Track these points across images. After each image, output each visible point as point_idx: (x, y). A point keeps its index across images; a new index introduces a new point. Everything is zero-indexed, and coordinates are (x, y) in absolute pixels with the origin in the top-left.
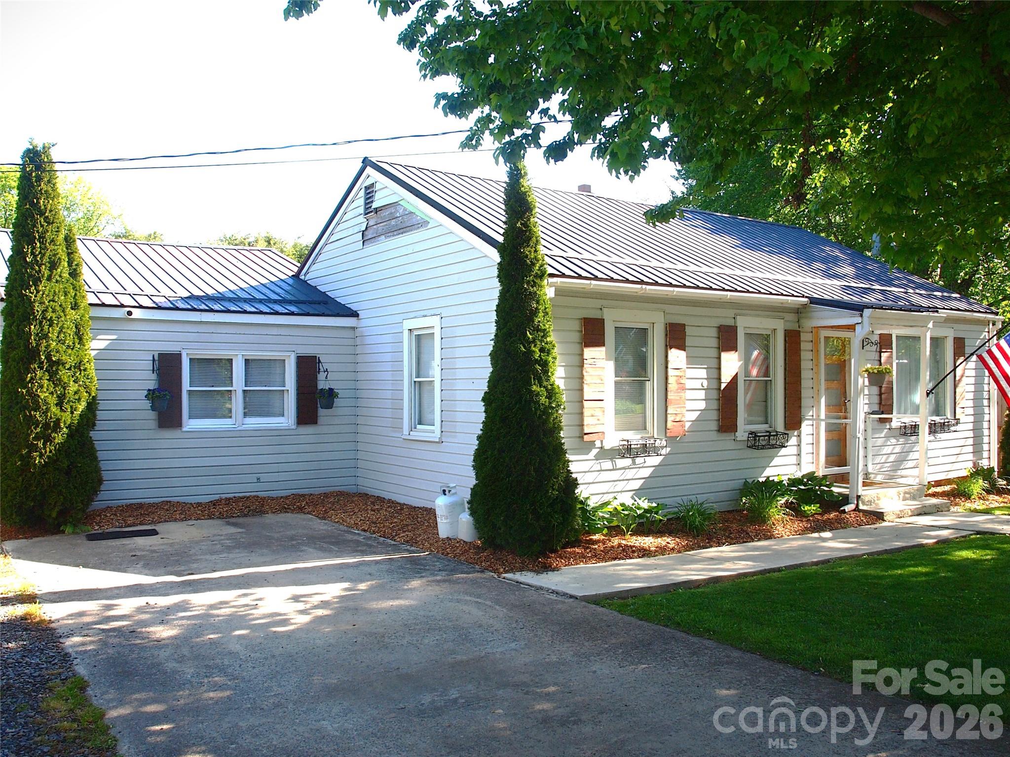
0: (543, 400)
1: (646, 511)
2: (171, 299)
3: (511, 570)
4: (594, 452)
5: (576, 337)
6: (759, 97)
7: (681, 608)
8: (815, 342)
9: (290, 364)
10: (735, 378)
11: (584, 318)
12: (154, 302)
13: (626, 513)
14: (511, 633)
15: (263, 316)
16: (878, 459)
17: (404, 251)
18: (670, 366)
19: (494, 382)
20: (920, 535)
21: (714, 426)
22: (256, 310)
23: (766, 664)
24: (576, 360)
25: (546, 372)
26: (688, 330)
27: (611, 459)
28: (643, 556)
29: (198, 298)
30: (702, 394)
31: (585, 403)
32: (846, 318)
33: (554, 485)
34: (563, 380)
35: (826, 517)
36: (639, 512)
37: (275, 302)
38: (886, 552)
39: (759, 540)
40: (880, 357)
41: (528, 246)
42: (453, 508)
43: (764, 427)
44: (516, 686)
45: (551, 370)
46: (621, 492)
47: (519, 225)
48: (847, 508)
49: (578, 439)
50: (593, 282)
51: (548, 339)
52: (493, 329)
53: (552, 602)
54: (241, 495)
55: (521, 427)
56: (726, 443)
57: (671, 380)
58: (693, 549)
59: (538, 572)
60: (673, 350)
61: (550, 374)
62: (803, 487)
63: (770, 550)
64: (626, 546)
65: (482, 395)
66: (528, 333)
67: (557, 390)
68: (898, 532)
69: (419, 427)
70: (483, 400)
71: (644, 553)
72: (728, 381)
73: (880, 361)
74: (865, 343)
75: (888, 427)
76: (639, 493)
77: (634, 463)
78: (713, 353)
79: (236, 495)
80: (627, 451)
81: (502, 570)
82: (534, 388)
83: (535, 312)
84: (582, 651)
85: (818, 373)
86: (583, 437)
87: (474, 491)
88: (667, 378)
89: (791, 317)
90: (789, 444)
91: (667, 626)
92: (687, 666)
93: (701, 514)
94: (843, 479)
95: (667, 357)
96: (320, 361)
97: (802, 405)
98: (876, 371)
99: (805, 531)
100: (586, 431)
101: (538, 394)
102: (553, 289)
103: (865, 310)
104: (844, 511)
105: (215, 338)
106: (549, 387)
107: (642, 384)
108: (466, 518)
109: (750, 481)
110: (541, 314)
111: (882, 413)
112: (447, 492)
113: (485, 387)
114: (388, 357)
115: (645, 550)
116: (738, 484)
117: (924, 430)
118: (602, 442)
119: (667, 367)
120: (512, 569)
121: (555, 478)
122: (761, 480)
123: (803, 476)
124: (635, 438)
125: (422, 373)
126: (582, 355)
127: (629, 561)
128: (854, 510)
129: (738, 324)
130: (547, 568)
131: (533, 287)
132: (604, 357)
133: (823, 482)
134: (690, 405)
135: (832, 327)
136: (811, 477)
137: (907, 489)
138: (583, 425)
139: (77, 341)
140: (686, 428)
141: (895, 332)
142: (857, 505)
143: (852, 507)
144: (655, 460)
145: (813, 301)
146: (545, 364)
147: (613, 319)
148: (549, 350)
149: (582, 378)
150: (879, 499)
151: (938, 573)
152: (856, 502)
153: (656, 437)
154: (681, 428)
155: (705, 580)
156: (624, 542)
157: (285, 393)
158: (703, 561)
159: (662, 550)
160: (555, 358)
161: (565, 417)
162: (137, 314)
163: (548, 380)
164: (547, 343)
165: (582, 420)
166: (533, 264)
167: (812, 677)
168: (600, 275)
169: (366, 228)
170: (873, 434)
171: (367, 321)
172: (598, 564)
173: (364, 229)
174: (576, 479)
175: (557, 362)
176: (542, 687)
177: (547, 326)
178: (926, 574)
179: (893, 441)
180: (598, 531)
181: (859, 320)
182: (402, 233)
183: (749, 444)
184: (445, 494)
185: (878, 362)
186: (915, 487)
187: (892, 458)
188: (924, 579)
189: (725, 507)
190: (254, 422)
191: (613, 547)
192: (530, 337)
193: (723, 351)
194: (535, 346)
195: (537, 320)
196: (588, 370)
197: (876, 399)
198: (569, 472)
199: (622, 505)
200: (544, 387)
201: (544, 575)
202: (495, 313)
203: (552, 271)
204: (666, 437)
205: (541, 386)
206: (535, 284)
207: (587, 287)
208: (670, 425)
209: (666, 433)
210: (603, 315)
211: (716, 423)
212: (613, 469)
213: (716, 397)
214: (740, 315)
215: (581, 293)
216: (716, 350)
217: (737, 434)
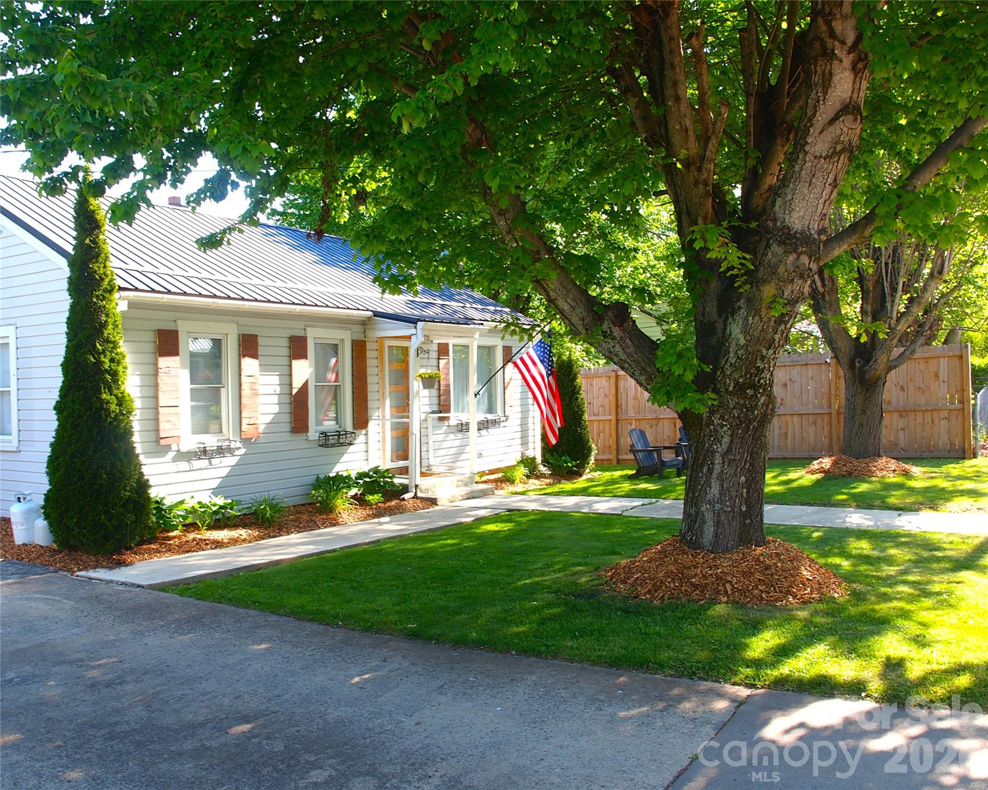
0: (113, 407)
1: (221, 507)
3: (86, 569)
4: (171, 455)
5: (150, 347)
6: (289, 146)
7: (235, 587)
8: (380, 350)
10: (306, 383)
11: (159, 330)
13: (202, 510)
14: (75, 621)
16: (439, 453)
18: (243, 373)
19: (65, 391)
20: (462, 515)
21: (287, 427)
23: (297, 623)
24: (150, 369)
25: (116, 381)
26: (260, 340)
27: (188, 461)
28: (216, 548)
30: (275, 399)
31: (161, 410)
32: (403, 330)
33: (126, 486)
34: (138, 388)
35: (388, 504)
36: (214, 509)
38: (430, 530)
39: (325, 527)
40: (439, 363)
41: (97, 262)
42: (28, 515)
44: (71, 662)
45: (121, 379)
46: (199, 491)
47: (87, 241)
48: (406, 496)
49: (153, 443)
50: (167, 296)
51: (118, 350)
52: (64, 340)
53: (118, 593)
55: (92, 433)
56: (299, 442)
57: (244, 386)
58: (263, 539)
59: (111, 568)
60: (246, 359)
61: (120, 383)
62: (368, 480)
63: (332, 535)
64: (201, 539)
66: (98, 344)
67: (127, 398)
68: (445, 514)
71: (218, 544)
72: (300, 386)
73: (438, 366)
74: (419, 352)
75: (447, 424)
76: (216, 492)
77: (210, 463)
78: (285, 361)
80: (204, 453)
81: (76, 569)
82: (104, 396)
83: (104, 325)
84: (139, 629)
85: (383, 378)
86: (159, 441)
88: (240, 385)
89: (358, 328)
90: (355, 442)
91: (220, 603)
92: (229, 631)
93: (273, 507)
94: (404, 471)
95: (240, 365)
97: (369, 406)
98: (427, 376)
99: (369, 517)
100: (162, 436)
101: (108, 402)
102: (126, 302)
103: (419, 323)
104: (404, 499)
106: (120, 395)
107: (217, 392)
108: (40, 523)
109: (322, 476)
110: (110, 327)
111: (440, 412)
112: (22, 500)
115: (218, 542)
116: (311, 479)
117: (473, 427)
118: (178, 445)
119: (240, 375)
120: (86, 567)
121: (127, 480)
122: (332, 475)
123: (369, 471)
124: (211, 441)
125: (4, 382)
126: (156, 364)
127: (201, 553)
128: (413, 498)
129: (308, 335)
130: (121, 564)
131: (102, 301)
132: (179, 366)
133: (386, 474)
134: (263, 409)
135: (395, 337)
136: (376, 470)
137: (460, 477)
138: (159, 430)
140: (261, 430)
141: (451, 342)
142: (416, 493)
143: (411, 494)
144: (231, 460)
145: (377, 314)
146: (114, 374)
147: (186, 329)
148: (118, 361)
149: (156, 386)
150: (434, 487)
151: (462, 544)
152: (414, 491)
153: (231, 439)
154: (255, 430)
155: (265, 563)
156: (199, 536)
158: (269, 548)
159: (234, 542)
160: (125, 368)
161: (137, 423)
163: (118, 389)
164: (117, 354)
165: (158, 425)
166: (102, 279)
167: (331, 630)
168: (173, 289)
170: (433, 431)
172: (171, 558)
174: (148, 481)
175: (129, 371)
176: (96, 660)
177: (118, 338)
178: (453, 545)
179: (452, 436)
180: (175, 528)
181: (413, 331)
183: (321, 443)
184: (20, 502)
185: (436, 368)
186: (467, 476)
187: (452, 451)
188: (449, 549)
189: (298, 501)
191: (187, 541)
192: (100, 348)
193: (294, 359)
194: (105, 357)
195: (106, 333)
196: (162, 378)
197: (436, 401)
198: (142, 474)
199: (199, 503)
200: (115, 395)
201: (117, 570)
202: (66, 325)
203: (124, 284)
204: (241, 439)
205: (111, 395)
206: (104, 298)
207: (160, 300)
208: (244, 427)
209: (241, 435)
210: (177, 326)
211: (288, 425)
212: (191, 471)
213: (288, 401)
214: (310, 326)
215: (155, 305)
216: (287, 359)
217: (309, 434)
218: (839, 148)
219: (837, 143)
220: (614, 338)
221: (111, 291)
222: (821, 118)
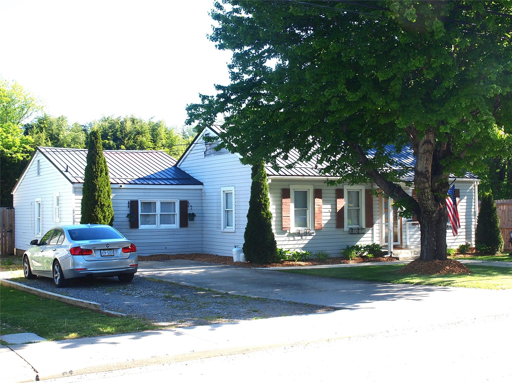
0: (265, 216)
1: (304, 254)
2: (133, 179)
4: (287, 234)
5: (280, 195)
8: (380, 193)
9: (177, 204)
10: (343, 208)
11: (283, 189)
12: (128, 182)
13: (297, 254)
15: (167, 186)
16: (412, 240)
17: (221, 161)
18: (316, 204)
19: (250, 211)
21: (334, 226)
22: (164, 183)
24: (279, 203)
26: (323, 191)
27: (293, 237)
29: (142, 179)
30: (329, 214)
31: (283, 217)
34: (275, 210)
35: (376, 259)
36: (302, 254)
37: (170, 179)
42: (238, 252)
43: (358, 226)
46: (297, 248)
48: (386, 256)
49: (281, 230)
50: (285, 177)
51: (267, 197)
54: (159, 254)
55: (258, 224)
56: (339, 232)
57: (316, 209)
58: (318, 265)
59: (262, 268)
60: (316, 199)
61: (267, 208)
62: (368, 248)
65: (247, 215)
67: (270, 213)
69: (227, 227)
70: (247, 216)
72: (340, 209)
76: (303, 249)
77: (302, 238)
78: (334, 199)
79: (158, 254)
80: (299, 234)
81: (252, 267)
83: (263, 189)
85: (381, 205)
86: (282, 229)
87: (244, 245)
88: (314, 209)
89: (368, 185)
90: (367, 233)
95: (314, 201)
96: (188, 203)
97: (374, 218)
99: (364, 262)
100: (283, 227)
101: (263, 214)
102: (270, 180)
104: (384, 257)
105: (150, 194)
106: (267, 212)
107: (305, 211)
108: (242, 255)
110: (264, 189)
111: (414, 221)
112: (236, 247)
113: (247, 212)
114: (215, 201)
116: (345, 247)
118: (289, 231)
119: (314, 205)
124: (302, 230)
125: (228, 207)
126: (282, 201)
127: (293, 267)
128: (390, 257)
129: (344, 188)
131: (262, 181)
132: (290, 202)
133: (377, 246)
134: (323, 218)
138: (282, 225)
139: (108, 197)
140: (322, 226)
142: (391, 255)
143: (389, 256)
144: (310, 238)
146: (266, 205)
147: (293, 189)
148: (267, 201)
149: (282, 209)
150: (398, 253)
152: (390, 254)
153: (310, 229)
154: (320, 226)
156: (294, 263)
157: (175, 215)
160: (269, 203)
161: (273, 223)
162: (123, 186)
163: (267, 210)
164: (267, 199)
165: (282, 223)
168: (288, 174)
169: (206, 150)
170: (410, 229)
171: (207, 187)
172: (283, 267)
173: (205, 150)
175: (270, 204)
177: (267, 193)
179: (419, 233)
180: (286, 259)
182: (220, 154)
183: (349, 233)
184: (236, 248)
187: (419, 240)
189: (339, 255)
190: (164, 226)
192: (261, 197)
193: (337, 198)
194: (262, 200)
195: (263, 192)
196: (284, 206)
198: (274, 239)
199: (297, 252)
203: (270, 173)
204: (314, 229)
205: (264, 212)
206: (262, 180)
207: (283, 179)
208: (316, 225)
209: (314, 228)
210: (289, 187)
211: (335, 224)
212: (294, 240)
213: (335, 215)
214: (345, 185)
215: (281, 180)
216: (335, 198)
217: (344, 229)
218: (425, 151)
219: (425, 150)
220: (397, 197)
221: (265, 177)
222: (421, 144)
